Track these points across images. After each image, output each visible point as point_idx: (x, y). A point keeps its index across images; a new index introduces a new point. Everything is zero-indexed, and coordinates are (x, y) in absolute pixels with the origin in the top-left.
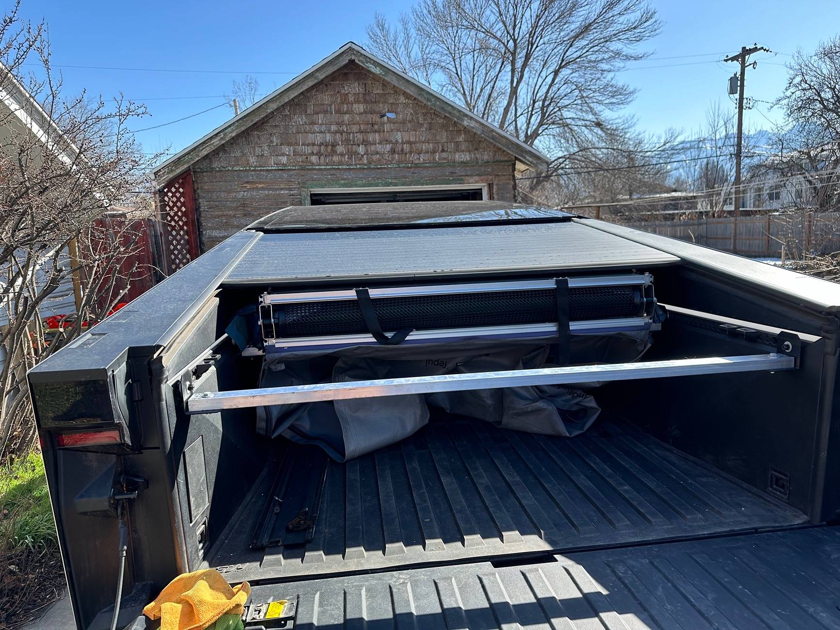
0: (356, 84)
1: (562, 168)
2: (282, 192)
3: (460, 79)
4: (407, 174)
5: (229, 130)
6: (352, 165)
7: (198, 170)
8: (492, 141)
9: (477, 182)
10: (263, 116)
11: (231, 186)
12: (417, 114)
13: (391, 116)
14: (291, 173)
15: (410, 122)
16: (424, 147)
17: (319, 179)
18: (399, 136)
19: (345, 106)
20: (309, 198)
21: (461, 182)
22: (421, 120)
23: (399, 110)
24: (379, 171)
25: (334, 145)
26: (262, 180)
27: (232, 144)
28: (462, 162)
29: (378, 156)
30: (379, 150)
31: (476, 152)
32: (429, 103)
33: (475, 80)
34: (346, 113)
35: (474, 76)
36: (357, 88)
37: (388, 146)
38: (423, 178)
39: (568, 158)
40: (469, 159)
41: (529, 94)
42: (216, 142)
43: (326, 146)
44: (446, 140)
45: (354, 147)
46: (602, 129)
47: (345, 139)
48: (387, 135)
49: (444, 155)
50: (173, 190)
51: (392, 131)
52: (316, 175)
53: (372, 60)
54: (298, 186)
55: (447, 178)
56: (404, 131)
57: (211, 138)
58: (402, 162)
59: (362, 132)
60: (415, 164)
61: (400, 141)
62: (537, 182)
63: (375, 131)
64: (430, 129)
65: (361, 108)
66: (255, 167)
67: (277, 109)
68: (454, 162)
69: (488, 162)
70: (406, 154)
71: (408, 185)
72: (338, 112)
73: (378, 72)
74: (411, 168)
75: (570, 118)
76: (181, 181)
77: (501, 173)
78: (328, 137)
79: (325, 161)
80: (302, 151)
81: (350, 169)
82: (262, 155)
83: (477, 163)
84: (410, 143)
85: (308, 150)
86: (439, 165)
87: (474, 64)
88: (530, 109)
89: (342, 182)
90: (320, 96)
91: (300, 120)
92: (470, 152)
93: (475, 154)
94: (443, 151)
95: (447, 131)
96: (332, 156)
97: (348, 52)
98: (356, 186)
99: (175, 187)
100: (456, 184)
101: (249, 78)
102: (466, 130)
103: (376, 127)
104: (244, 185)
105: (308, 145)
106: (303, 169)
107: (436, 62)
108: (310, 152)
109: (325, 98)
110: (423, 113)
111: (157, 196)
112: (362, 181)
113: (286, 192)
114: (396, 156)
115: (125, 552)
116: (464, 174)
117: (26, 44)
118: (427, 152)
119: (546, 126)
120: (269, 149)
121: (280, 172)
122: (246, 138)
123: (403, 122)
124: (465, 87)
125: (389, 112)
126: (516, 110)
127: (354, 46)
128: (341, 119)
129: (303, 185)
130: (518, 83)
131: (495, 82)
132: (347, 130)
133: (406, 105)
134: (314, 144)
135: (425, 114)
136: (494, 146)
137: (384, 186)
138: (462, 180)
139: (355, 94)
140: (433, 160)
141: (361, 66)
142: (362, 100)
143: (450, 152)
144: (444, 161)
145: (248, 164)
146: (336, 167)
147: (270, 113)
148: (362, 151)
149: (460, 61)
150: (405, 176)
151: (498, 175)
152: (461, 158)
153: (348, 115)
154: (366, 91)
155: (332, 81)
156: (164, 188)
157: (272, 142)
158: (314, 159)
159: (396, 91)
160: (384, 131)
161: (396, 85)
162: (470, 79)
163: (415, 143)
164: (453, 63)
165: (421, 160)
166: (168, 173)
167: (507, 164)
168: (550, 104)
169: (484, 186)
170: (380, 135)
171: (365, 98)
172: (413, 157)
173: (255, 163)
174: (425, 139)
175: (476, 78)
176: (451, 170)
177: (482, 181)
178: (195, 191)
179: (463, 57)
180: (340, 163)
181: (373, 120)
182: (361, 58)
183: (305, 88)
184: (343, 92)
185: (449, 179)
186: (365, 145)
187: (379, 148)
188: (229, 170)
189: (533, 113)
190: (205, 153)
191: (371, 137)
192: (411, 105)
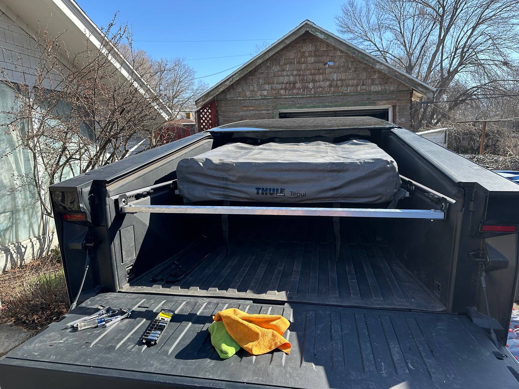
0: (310, 46)
1: (475, 95)
2: (263, 112)
3: (403, 36)
4: (339, 100)
5: (235, 76)
6: (304, 95)
7: (219, 100)
8: (395, 78)
9: (385, 104)
10: (253, 68)
11: (236, 109)
12: (347, 62)
13: (331, 64)
14: (269, 100)
15: (342, 67)
16: (351, 82)
17: (285, 104)
18: (335, 76)
19: (303, 59)
20: (278, 115)
21: (374, 104)
22: (350, 66)
23: (336, 60)
24: (321, 98)
25: (294, 83)
26: (253, 105)
27: (237, 84)
28: (376, 92)
29: (321, 89)
30: (321, 85)
31: (386, 85)
32: (354, 55)
33: (414, 36)
34: (303, 63)
35: (413, 33)
36: (311, 48)
37: (328, 82)
38: (349, 102)
39: (480, 88)
40: (380, 90)
41: (453, 43)
42: (228, 83)
43: (290, 84)
44: (365, 78)
45: (306, 84)
46: (508, 67)
47: (301, 80)
48: (327, 76)
49: (364, 87)
50: (205, 111)
51: (331, 73)
52: (283, 101)
53: (319, 30)
54: (272, 108)
55: (365, 102)
56: (338, 73)
57: (225, 81)
58: (336, 92)
59: (312, 75)
60: (344, 93)
61: (335, 79)
62: (454, 104)
63: (320, 74)
64: (355, 71)
65: (312, 60)
66: (249, 97)
67: (263, 63)
68: (370, 92)
69: (393, 91)
70: (339, 87)
71: (339, 107)
72: (299, 63)
73: (323, 38)
74: (341, 96)
75: (483, 59)
76: (209, 106)
77: (403, 99)
78: (292, 78)
79: (289, 93)
80: (276, 87)
81: (303, 97)
82: (253, 90)
83: (386, 92)
84: (341, 80)
85: (279, 86)
86: (360, 94)
87: (414, 25)
88: (453, 54)
89: (298, 105)
90: (288, 54)
91: (276, 68)
92: (381, 85)
93: (385, 86)
94: (363, 84)
95: (366, 72)
96: (293, 90)
97: (304, 26)
98: (306, 108)
99: (206, 109)
100: (370, 105)
101: (265, 43)
102: (379, 72)
103: (321, 71)
104: (243, 108)
105: (280, 84)
106: (275, 98)
107: (387, 25)
108: (280, 88)
109: (291, 55)
110: (351, 61)
111: (196, 114)
112: (310, 104)
113: (265, 112)
114: (333, 89)
115: (87, 268)
116: (376, 99)
117: (119, 36)
118: (353, 86)
119: (464, 66)
120: (257, 86)
121: (263, 100)
122: (245, 81)
123: (338, 67)
124: (406, 41)
125: (330, 61)
126: (442, 55)
127: (309, 23)
128: (300, 67)
129: (275, 108)
130: (445, 36)
131: (428, 37)
132: (303, 73)
133: (341, 57)
134: (283, 83)
135: (352, 62)
136: (398, 81)
137: (323, 107)
138: (375, 103)
139: (309, 51)
140: (356, 90)
141: (313, 34)
142: (313, 55)
143: (368, 85)
144: (363, 91)
145: (246, 96)
146: (295, 96)
147: (259, 65)
148: (311, 86)
149: (404, 23)
150: (337, 101)
151: (400, 100)
152: (375, 89)
153: (304, 65)
154: (316, 49)
155: (296, 44)
156: (200, 109)
157: (259, 82)
158: (282, 92)
159: (335, 49)
160: (326, 73)
161: (334, 45)
162: (410, 35)
163: (345, 80)
164: (398, 25)
165: (349, 90)
166: (203, 101)
167: (406, 92)
168: (468, 50)
169: (390, 107)
170: (323, 76)
171: (316, 54)
172: (344, 89)
173: (249, 95)
174: (352, 78)
175: (414, 35)
176: (368, 96)
177: (389, 104)
178: (217, 111)
179: (406, 21)
180: (298, 94)
181: (320, 67)
182: (312, 30)
183: (278, 49)
184: (302, 50)
185: (366, 103)
186: (314, 83)
187: (322, 84)
188: (235, 99)
189: (455, 56)
190: (221, 90)
191: (317, 77)
192: (344, 57)
